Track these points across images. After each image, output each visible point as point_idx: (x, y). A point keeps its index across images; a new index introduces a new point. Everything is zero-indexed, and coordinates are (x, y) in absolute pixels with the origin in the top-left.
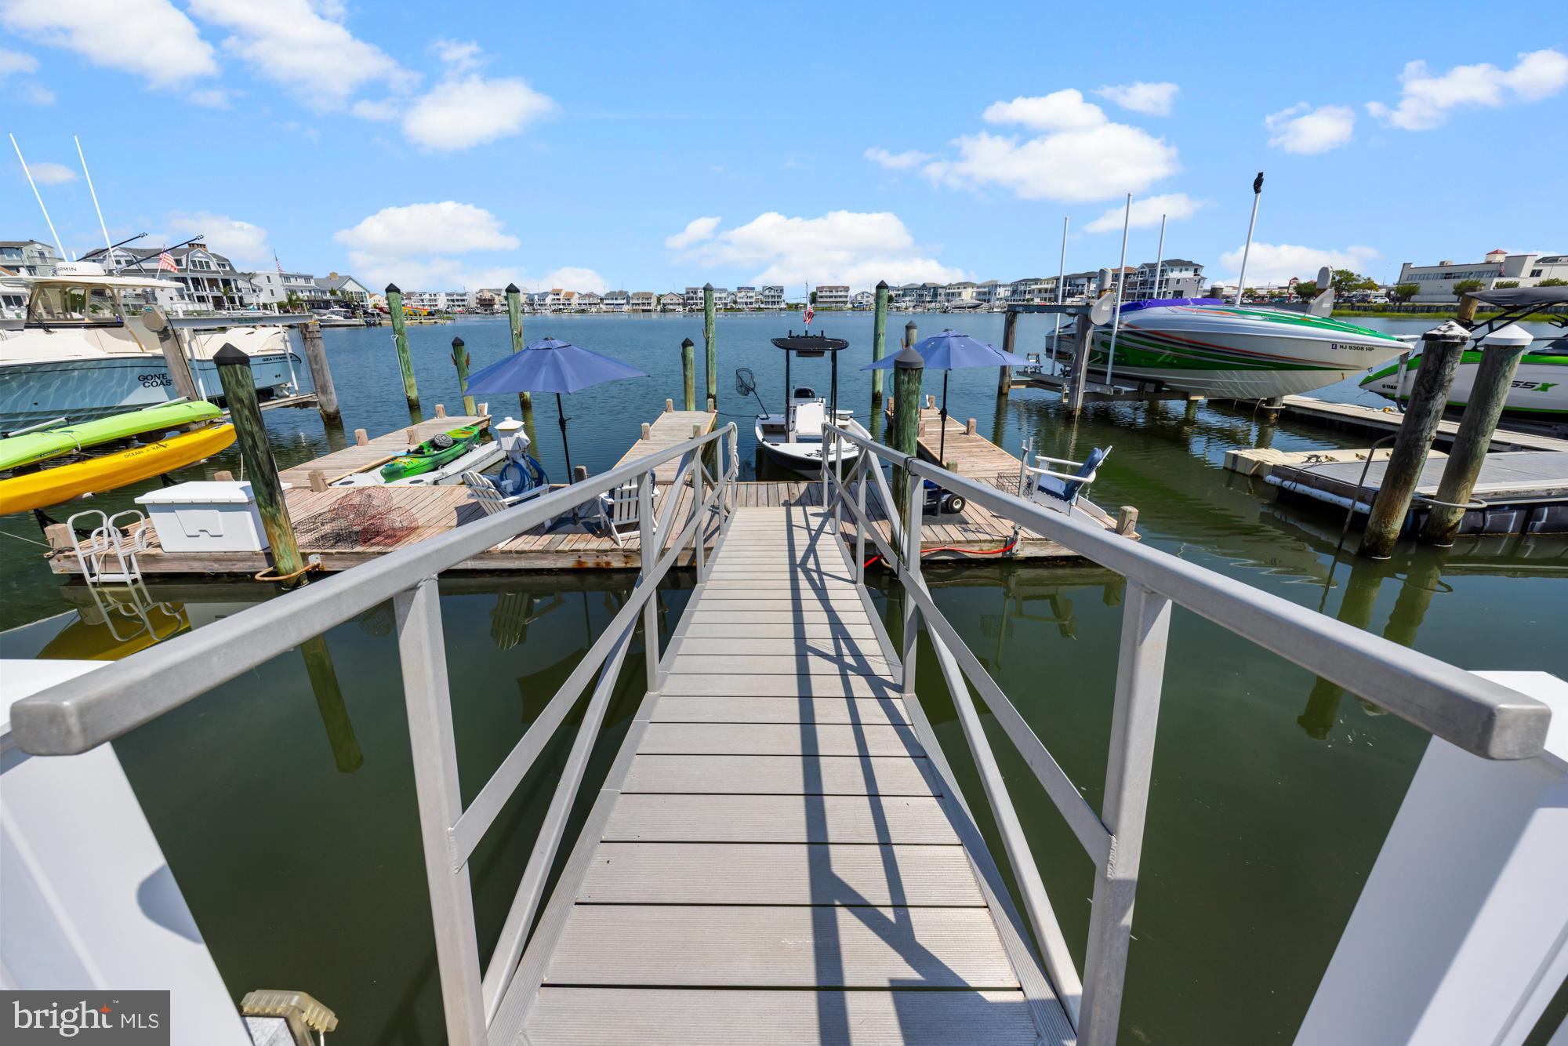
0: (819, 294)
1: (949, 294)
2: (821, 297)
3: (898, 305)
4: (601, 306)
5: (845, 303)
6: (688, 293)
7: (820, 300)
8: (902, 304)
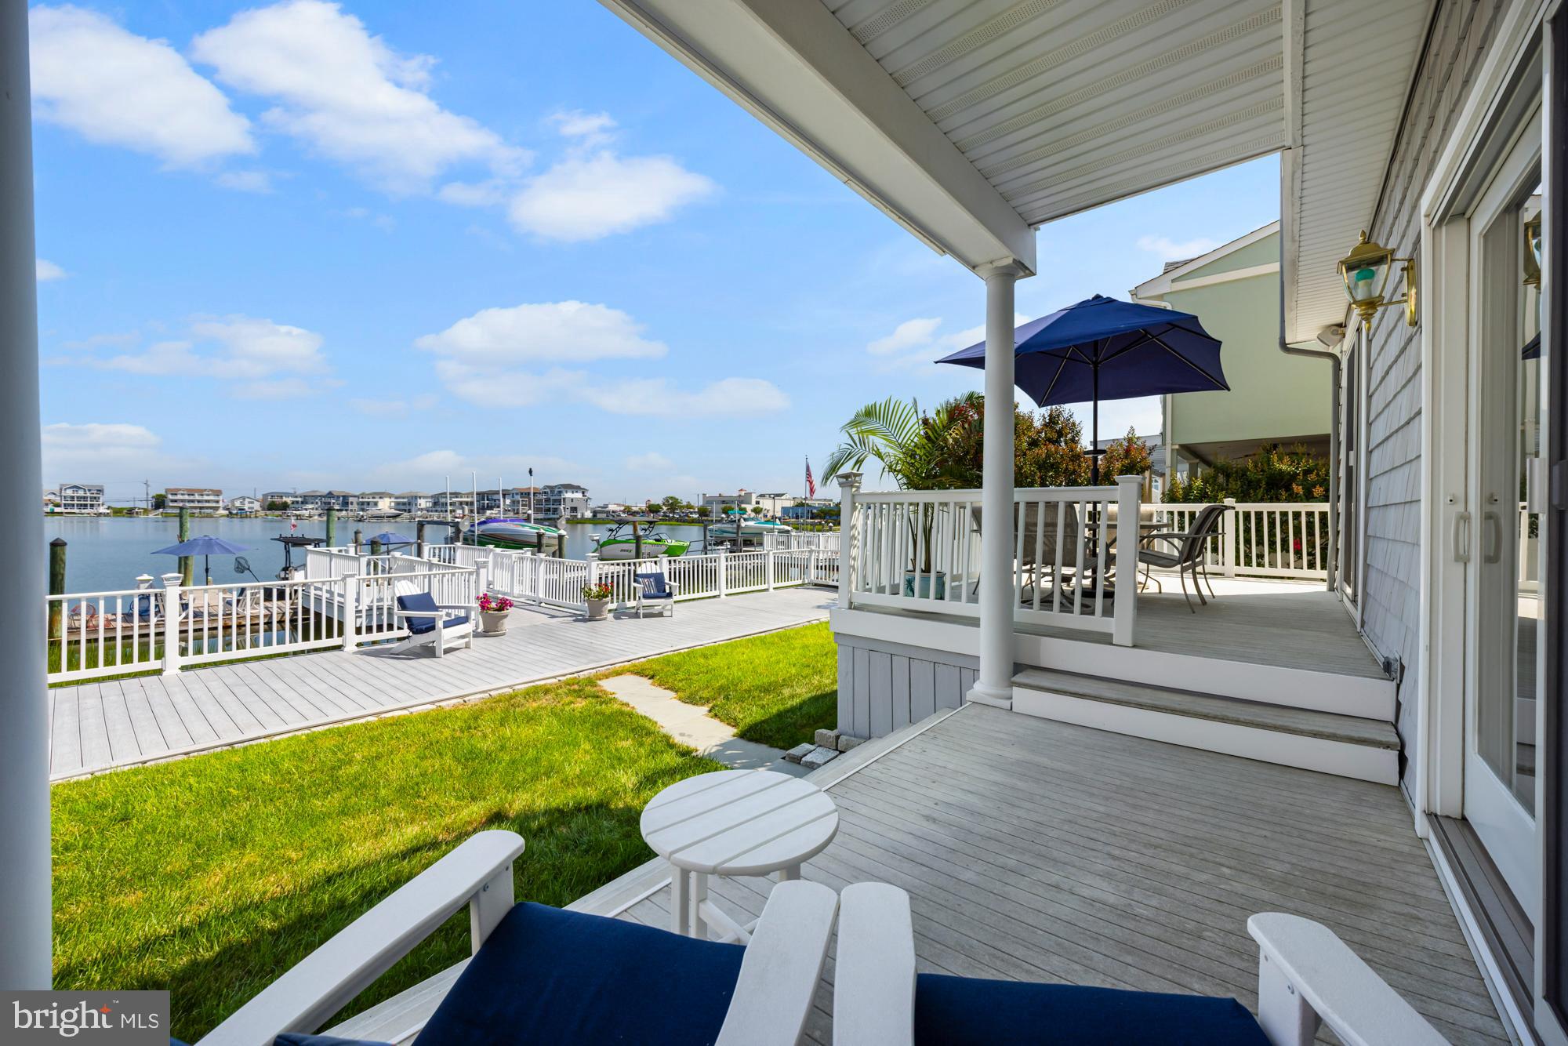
0: (170, 497)
1: (363, 503)
2: (173, 501)
3: (298, 513)
5: (216, 508)
7: (171, 504)
8: (304, 512)
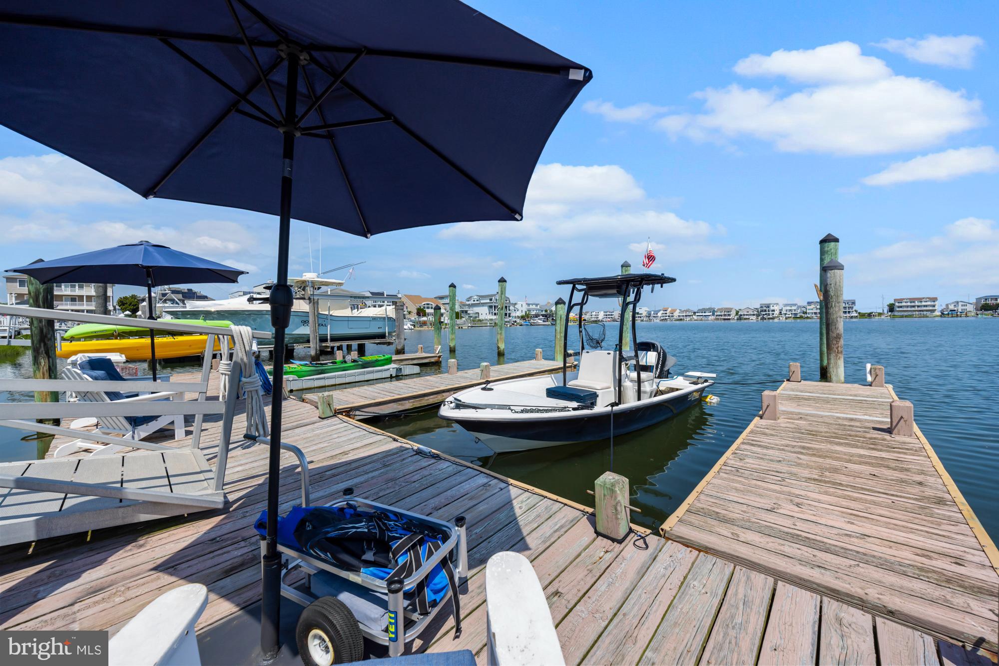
0: (897, 304)
4: (694, 316)
5: (934, 311)
6: (762, 307)
7: (898, 309)
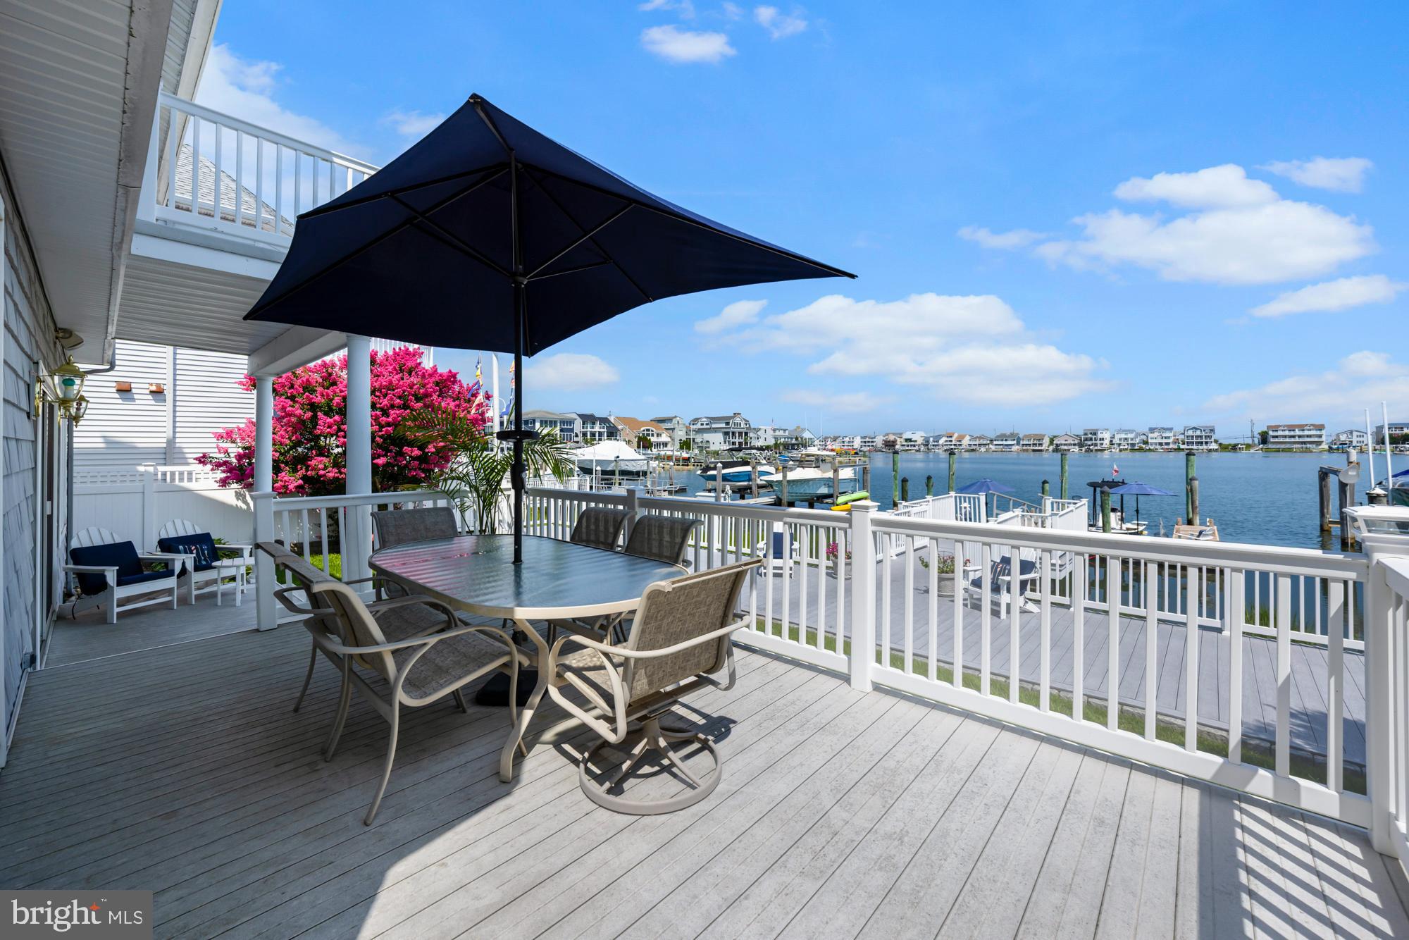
0: (1271, 433)
2: (1274, 437)
4: (991, 446)
5: (1319, 443)
6: (1086, 434)
7: (1272, 440)
